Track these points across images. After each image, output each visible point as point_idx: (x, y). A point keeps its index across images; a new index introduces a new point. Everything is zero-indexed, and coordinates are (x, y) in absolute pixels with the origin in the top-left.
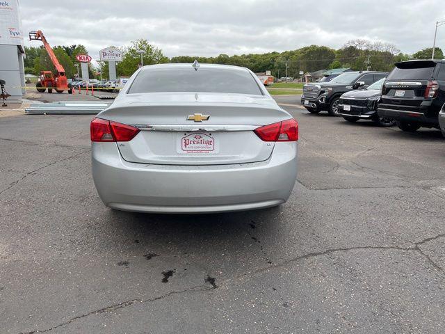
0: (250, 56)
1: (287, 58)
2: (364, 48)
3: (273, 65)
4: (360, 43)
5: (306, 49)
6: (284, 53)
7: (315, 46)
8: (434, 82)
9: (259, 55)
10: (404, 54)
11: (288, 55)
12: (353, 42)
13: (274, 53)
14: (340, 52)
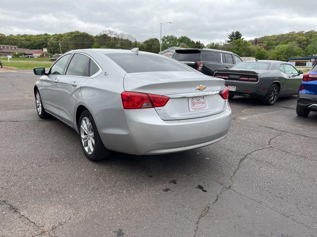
0: (25, 36)
1: (58, 39)
2: (113, 36)
3: (46, 44)
4: (111, 32)
5: (72, 33)
6: (54, 35)
7: (78, 32)
8: (201, 62)
9: (32, 36)
10: (138, 41)
11: (59, 37)
12: (106, 31)
13: (46, 35)
14: (96, 37)
